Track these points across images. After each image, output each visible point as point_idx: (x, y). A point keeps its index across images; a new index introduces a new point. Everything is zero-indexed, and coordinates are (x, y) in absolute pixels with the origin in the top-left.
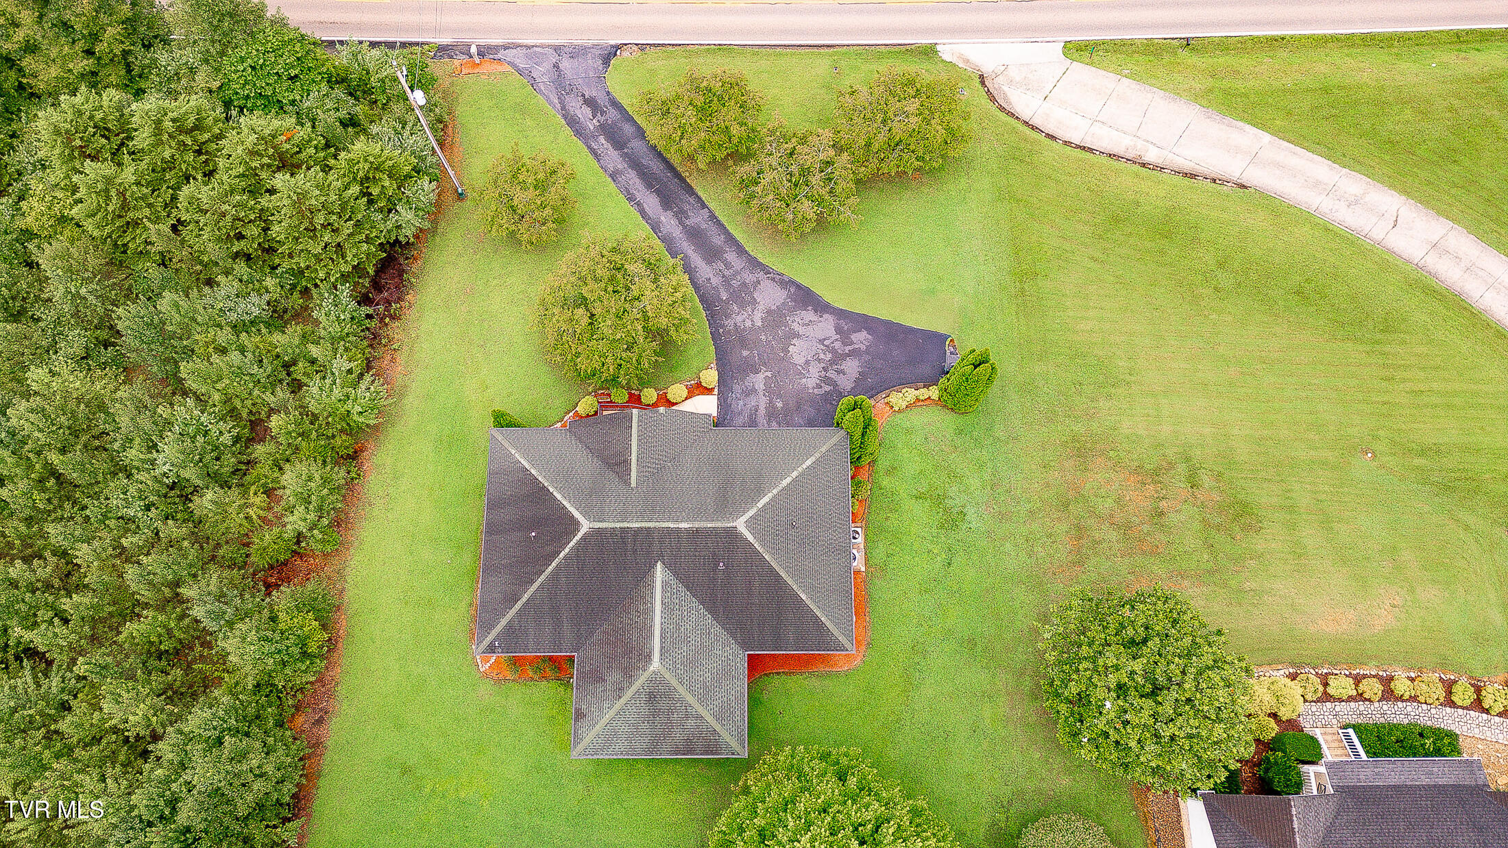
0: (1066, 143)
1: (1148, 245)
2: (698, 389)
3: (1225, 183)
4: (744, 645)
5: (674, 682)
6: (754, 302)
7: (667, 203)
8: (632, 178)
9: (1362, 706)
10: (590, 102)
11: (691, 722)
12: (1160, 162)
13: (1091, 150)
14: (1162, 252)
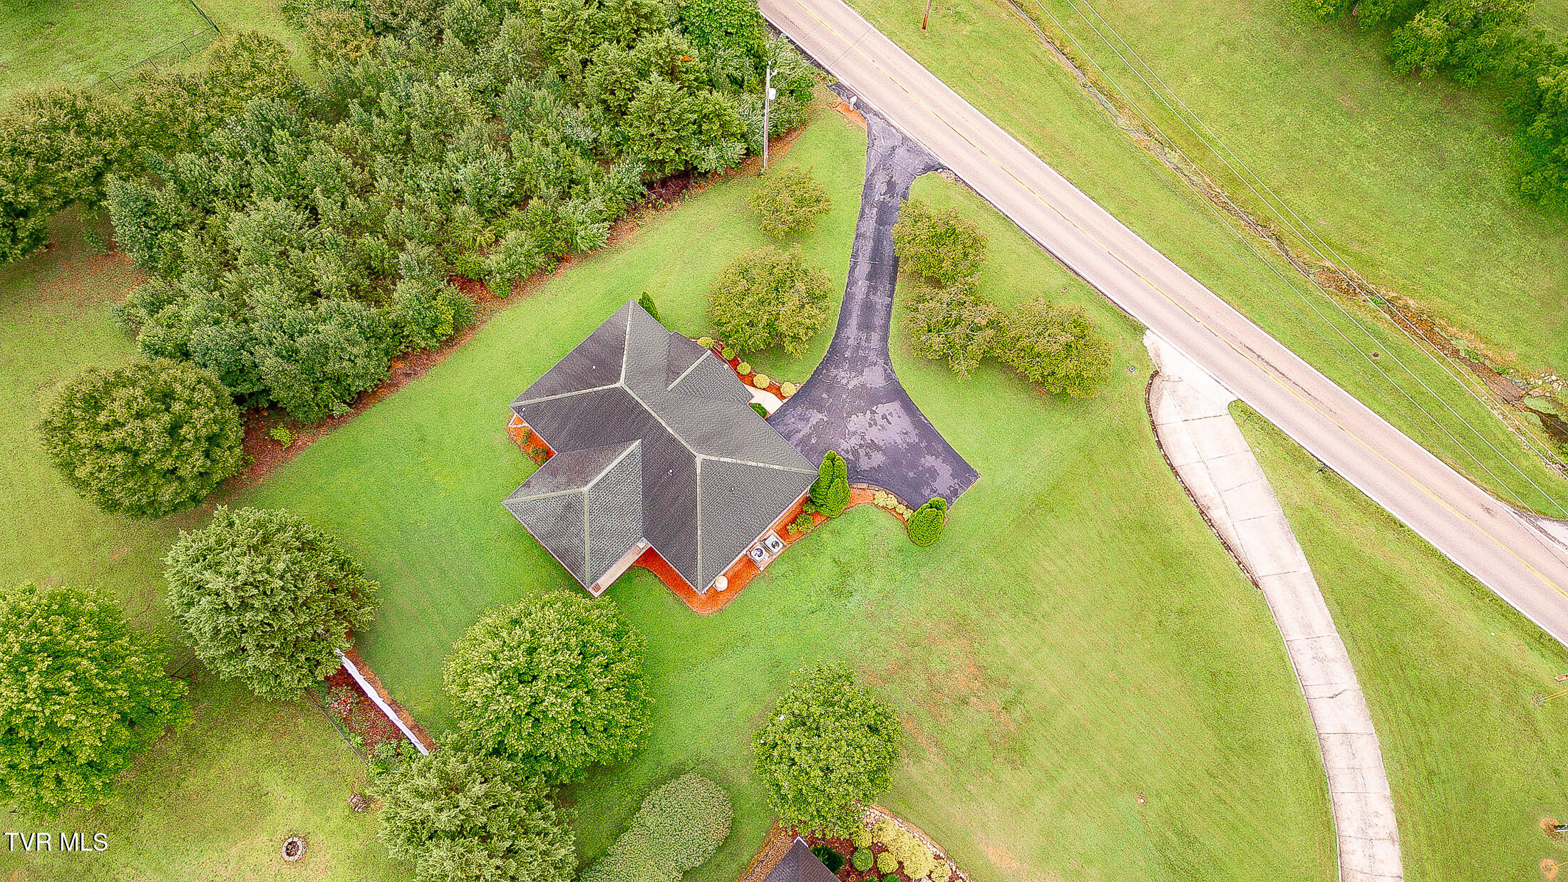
0: (1166, 456)
1: (1147, 558)
2: (775, 390)
3: (1245, 571)
4: (652, 539)
5: (586, 509)
6: (861, 373)
7: (872, 276)
8: (868, 246)
10: (891, 184)
11: (576, 541)
12: (1217, 522)
13: (1177, 474)
14: (1150, 571)
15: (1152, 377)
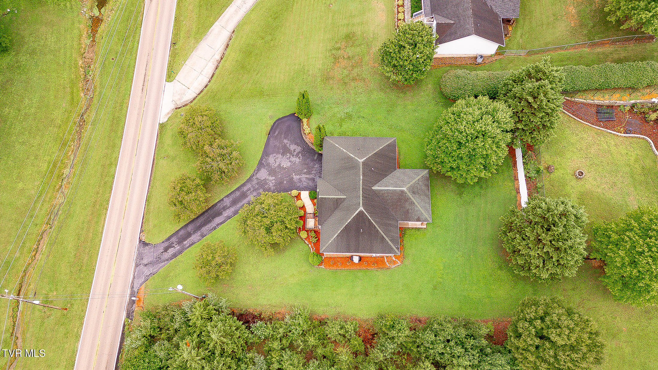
0: (209, 82)
1: (253, 58)
2: (298, 197)
3: (232, 36)
4: (395, 169)
5: (409, 185)
6: (265, 179)
7: (219, 214)
8: (204, 229)
9: (406, 13)
10: (166, 250)
11: (420, 183)
12: (221, 55)
13: (214, 74)
14: (257, 54)
15: (179, 108)
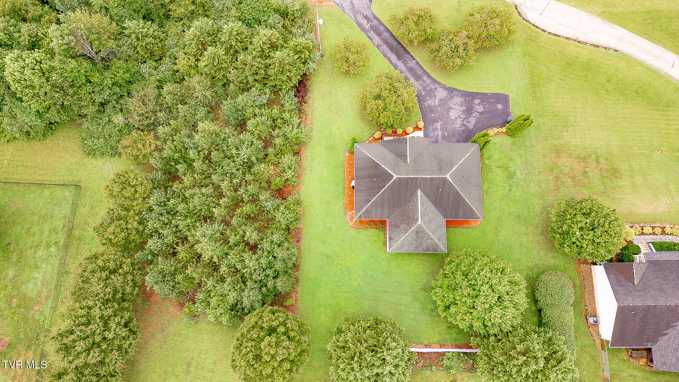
0: (549, 33)
1: (581, 73)
2: (417, 128)
3: (610, 49)
4: (445, 217)
5: (425, 228)
6: (435, 96)
7: (399, 57)
8: (385, 48)
9: (654, 236)
10: (366, 17)
11: (429, 241)
12: (585, 41)
13: (559, 36)
14: (587, 77)
15: (516, 9)
